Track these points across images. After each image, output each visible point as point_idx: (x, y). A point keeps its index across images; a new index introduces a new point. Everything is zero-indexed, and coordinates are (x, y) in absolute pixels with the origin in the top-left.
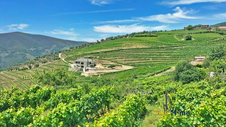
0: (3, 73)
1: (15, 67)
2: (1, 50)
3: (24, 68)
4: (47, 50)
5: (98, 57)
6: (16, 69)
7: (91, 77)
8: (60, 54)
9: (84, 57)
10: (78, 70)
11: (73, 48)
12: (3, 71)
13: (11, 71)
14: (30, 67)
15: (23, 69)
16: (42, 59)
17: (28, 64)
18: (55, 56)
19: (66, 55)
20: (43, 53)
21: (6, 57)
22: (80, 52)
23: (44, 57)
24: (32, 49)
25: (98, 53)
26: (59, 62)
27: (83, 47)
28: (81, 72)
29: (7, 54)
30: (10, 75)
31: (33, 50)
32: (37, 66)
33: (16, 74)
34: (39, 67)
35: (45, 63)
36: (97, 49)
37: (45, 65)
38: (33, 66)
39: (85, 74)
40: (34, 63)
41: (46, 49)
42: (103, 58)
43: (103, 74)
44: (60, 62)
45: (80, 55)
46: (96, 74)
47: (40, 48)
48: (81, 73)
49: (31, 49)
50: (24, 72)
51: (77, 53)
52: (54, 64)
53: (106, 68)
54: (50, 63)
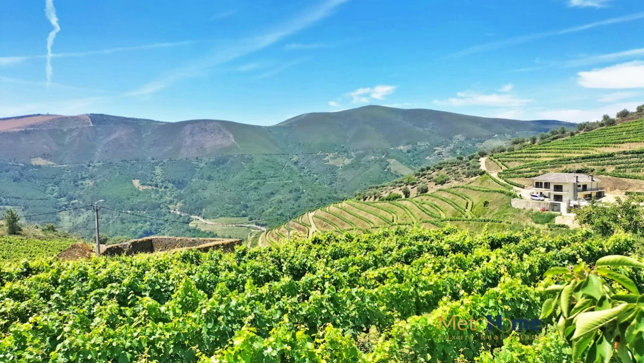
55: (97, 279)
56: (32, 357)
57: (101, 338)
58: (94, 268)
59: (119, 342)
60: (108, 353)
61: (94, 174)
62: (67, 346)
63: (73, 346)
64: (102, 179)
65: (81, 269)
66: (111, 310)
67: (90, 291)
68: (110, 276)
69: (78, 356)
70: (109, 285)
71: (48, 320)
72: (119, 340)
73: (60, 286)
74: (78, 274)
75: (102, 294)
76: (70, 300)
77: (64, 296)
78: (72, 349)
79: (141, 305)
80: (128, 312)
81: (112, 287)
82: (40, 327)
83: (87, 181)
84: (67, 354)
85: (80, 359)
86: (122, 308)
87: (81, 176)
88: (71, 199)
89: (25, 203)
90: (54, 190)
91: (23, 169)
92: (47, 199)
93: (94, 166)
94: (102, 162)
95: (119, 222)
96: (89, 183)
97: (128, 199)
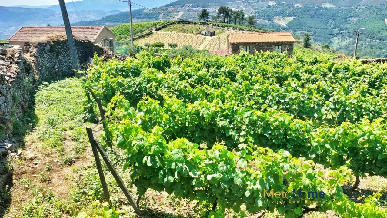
55: (355, 72)
56: (316, 100)
57: (356, 101)
58: (354, 66)
59: (367, 106)
60: (359, 110)
61: (359, 14)
62: (336, 100)
63: (339, 100)
64: (363, 17)
65: (345, 65)
66: (363, 88)
67: (350, 78)
68: (363, 71)
69: (341, 107)
70: (363, 76)
71: (326, 85)
72: (367, 104)
73: (333, 72)
74: (344, 68)
75: (357, 80)
76: (338, 80)
77: (335, 76)
78: (338, 102)
79: (383, 90)
80: (374, 92)
81: (365, 77)
82: (321, 89)
83: (354, 19)
84: (335, 104)
85: (342, 109)
86: (370, 89)
87: (350, 15)
88: (341, 29)
89: (314, 31)
90: (332, 23)
91: (317, 10)
92: (327, 29)
93: (360, 8)
94: (366, 5)
95: (369, 47)
96: (355, 20)
97: (379, 32)
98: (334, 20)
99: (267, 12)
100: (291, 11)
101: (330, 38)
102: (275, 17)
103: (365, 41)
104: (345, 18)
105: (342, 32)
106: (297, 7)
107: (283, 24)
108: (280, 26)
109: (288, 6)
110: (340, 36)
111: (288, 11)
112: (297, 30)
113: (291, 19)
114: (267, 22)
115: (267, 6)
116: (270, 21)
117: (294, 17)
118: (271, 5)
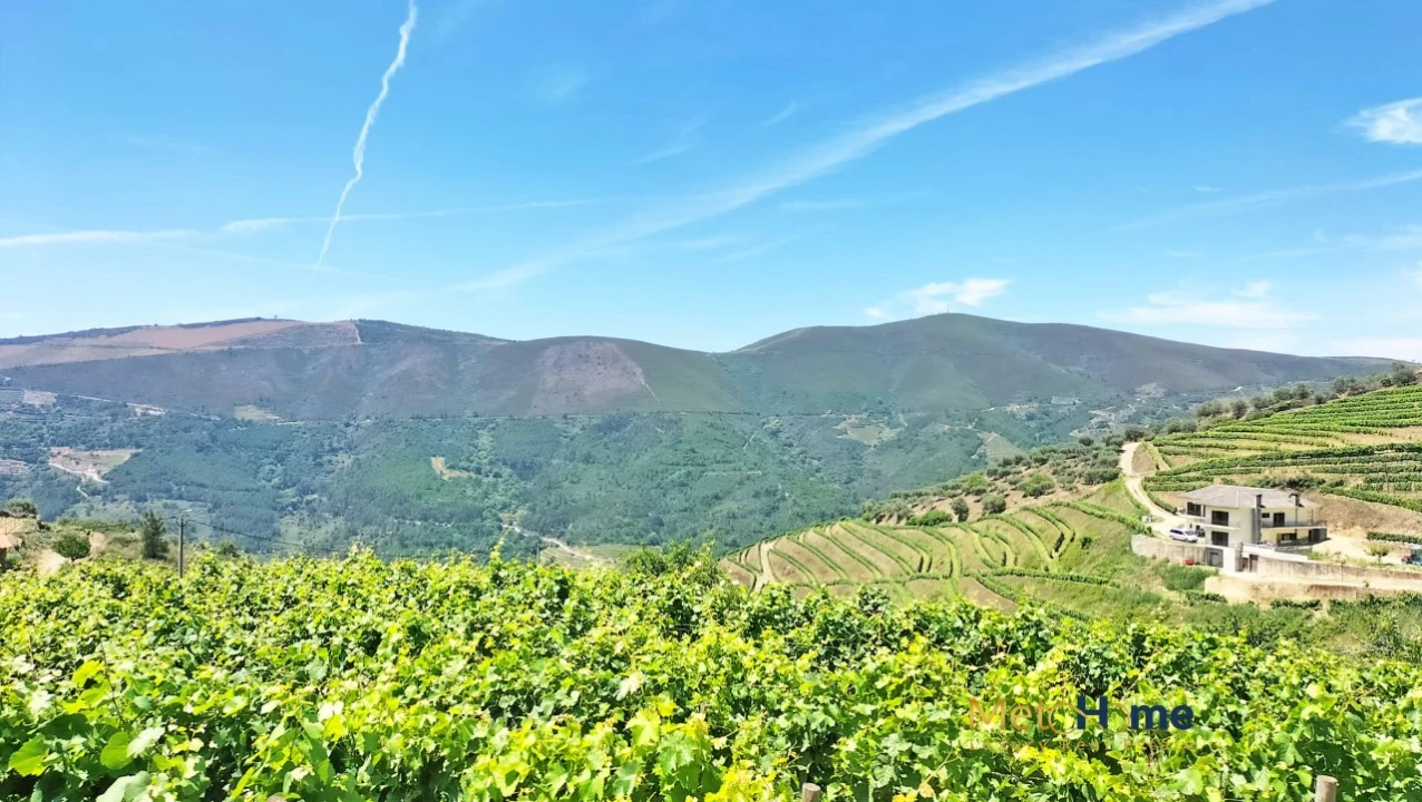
0: (842, 531)
1: (894, 507)
2: (866, 410)
3: (933, 516)
4: (1101, 414)
5: (1354, 482)
6: (900, 518)
7: (1265, 607)
8: (1130, 447)
9: (1260, 477)
10: (1189, 553)
11: (1219, 412)
12: (844, 523)
13: (878, 521)
14: (962, 513)
15: (926, 516)
16: (1031, 471)
17: (954, 496)
18: (1096, 457)
19: (1159, 458)
20: (1076, 431)
21: (884, 448)
22: (1246, 443)
23: (1043, 462)
24: (1014, 408)
25: (1366, 452)
26: (1108, 494)
27: (1282, 409)
28: (1205, 568)
29: (888, 434)
30: (866, 546)
31: (1023, 415)
32: (995, 512)
33: (893, 541)
34: (1002, 515)
35: (1037, 493)
36: (1366, 428)
37: (1033, 511)
38: (975, 508)
39: (1230, 585)
40: (984, 491)
41: (1099, 407)
42: (1389, 491)
43: (1351, 598)
44: (1111, 499)
45: (1235, 462)
46: (1301, 598)
47: (1064, 403)
48: (1201, 577)
49: (1009, 409)
50: (931, 534)
51: (1227, 448)
52: (1078, 509)
53: (1385, 560)
54: (1061, 495)
61: (355, 444)
64: (370, 453)
83: (342, 457)
87: (330, 445)
88: (306, 491)
89: (214, 496)
90: (273, 471)
91: (218, 426)
92: (258, 491)
93: (358, 426)
94: (373, 417)
95: (396, 543)
96: (345, 460)
97: (419, 497)
98: (280, 460)
99: (21, 428)
100: (120, 429)
101: (272, 521)
102: (55, 450)
103: (382, 525)
104: (317, 456)
105: (309, 497)
106: (144, 415)
107: (92, 474)
108: (78, 481)
109: (107, 412)
110: (305, 513)
111: (106, 428)
112: (148, 495)
113: (125, 455)
114: (22, 469)
115: (15, 406)
116: (34, 462)
117: (134, 451)
118: (37, 403)
